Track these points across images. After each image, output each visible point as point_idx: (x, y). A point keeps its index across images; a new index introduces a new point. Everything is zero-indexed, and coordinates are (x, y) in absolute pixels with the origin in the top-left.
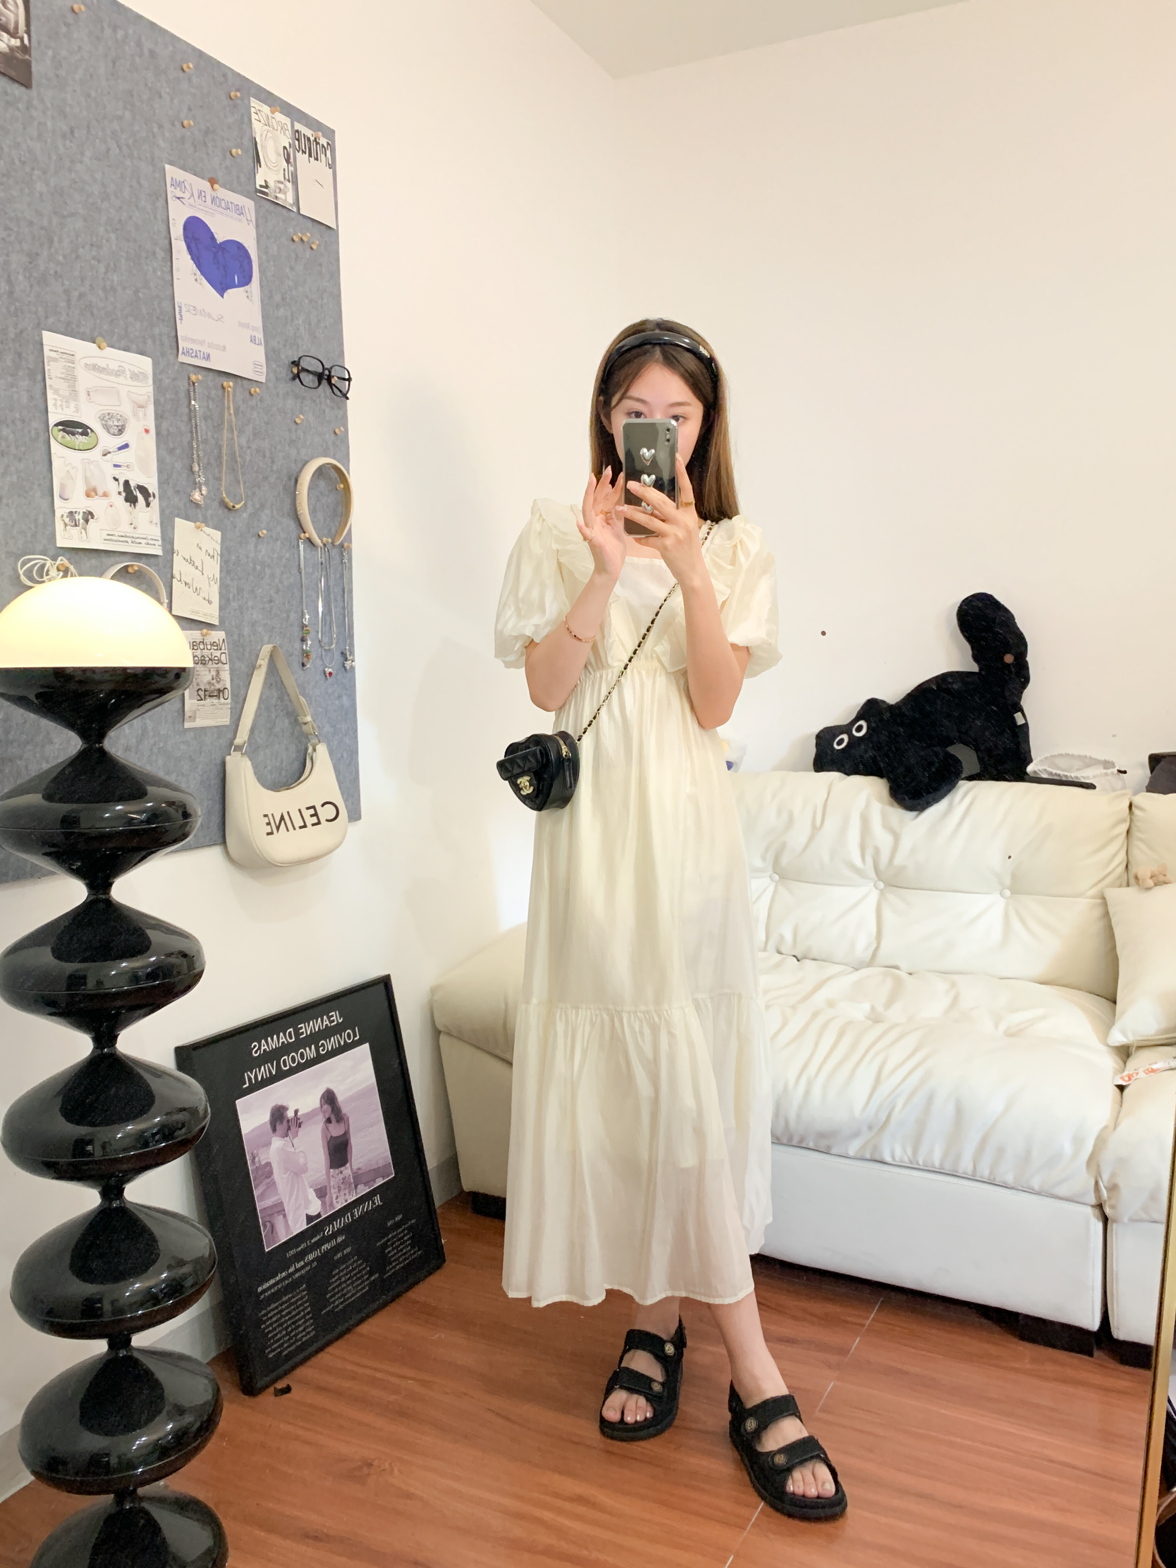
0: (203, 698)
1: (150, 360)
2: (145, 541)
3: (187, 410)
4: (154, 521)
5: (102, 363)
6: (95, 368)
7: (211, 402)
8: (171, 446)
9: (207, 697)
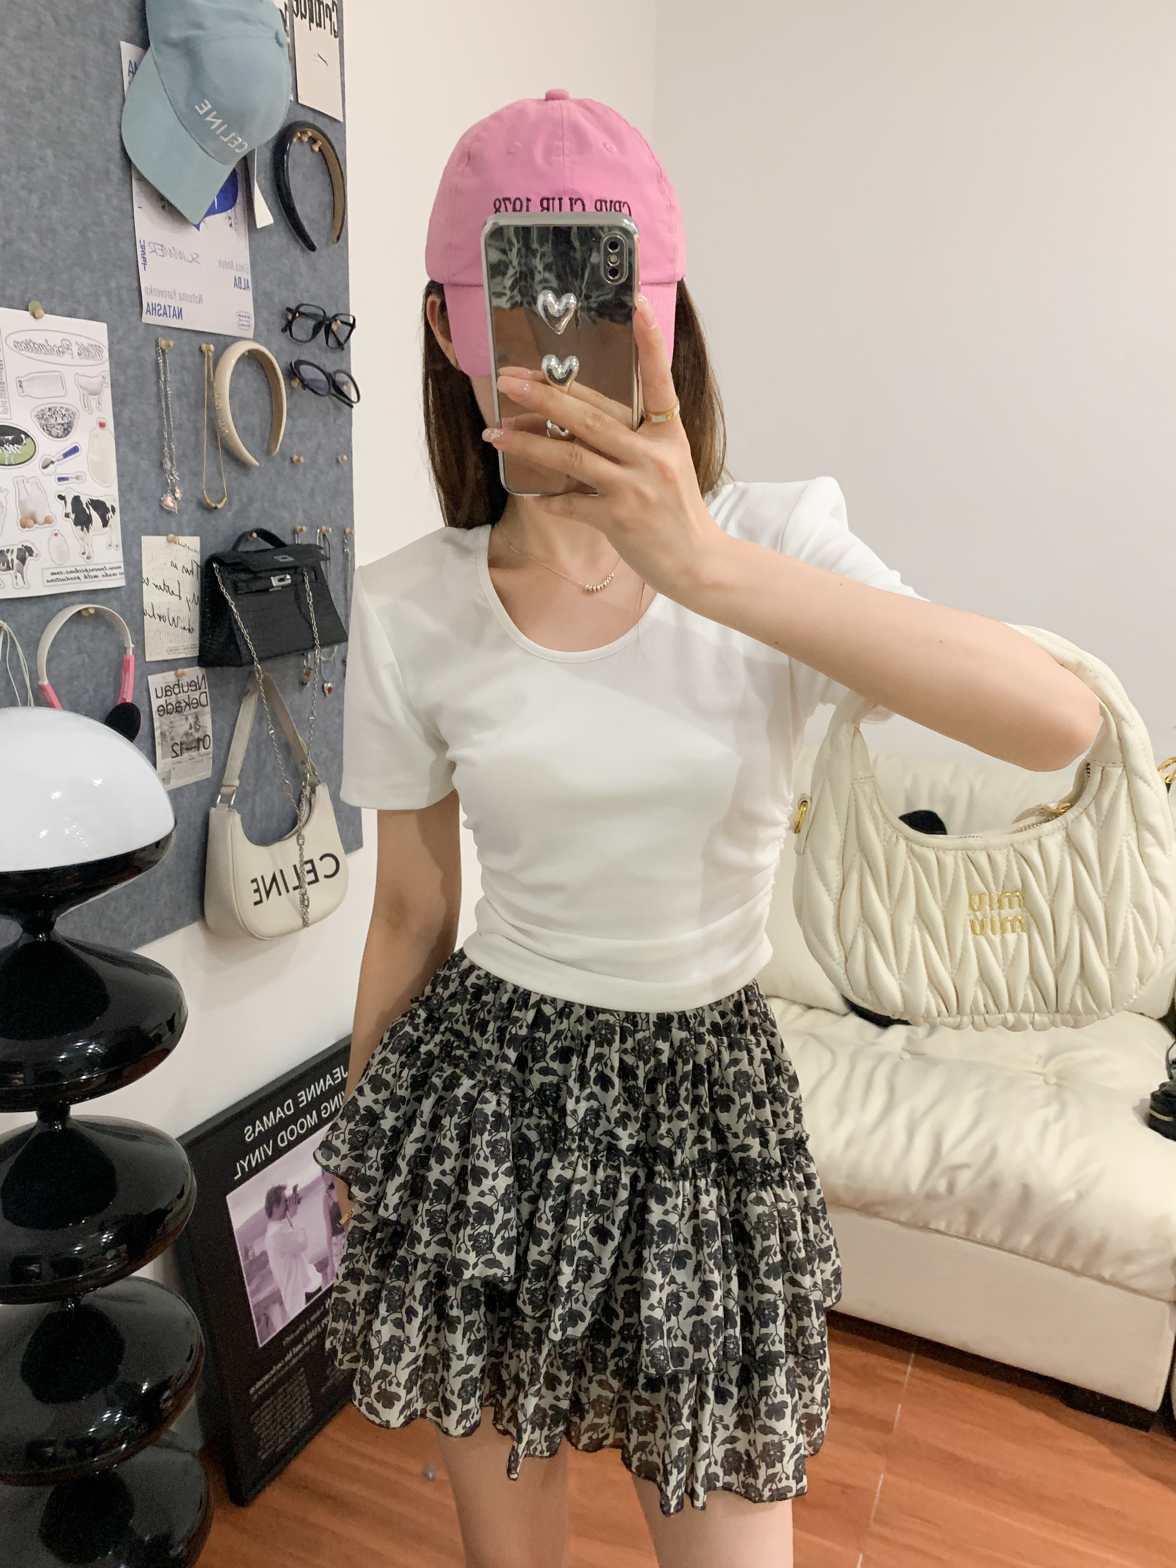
0: (179, 753)
1: (104, 326)
2: (103, 572)
3: (155, 388)
4: (114, 544)
5: (39, 338)
6: (29, 345)
7: (186, 374)
8: (135, 438)
9: (184, 751)
